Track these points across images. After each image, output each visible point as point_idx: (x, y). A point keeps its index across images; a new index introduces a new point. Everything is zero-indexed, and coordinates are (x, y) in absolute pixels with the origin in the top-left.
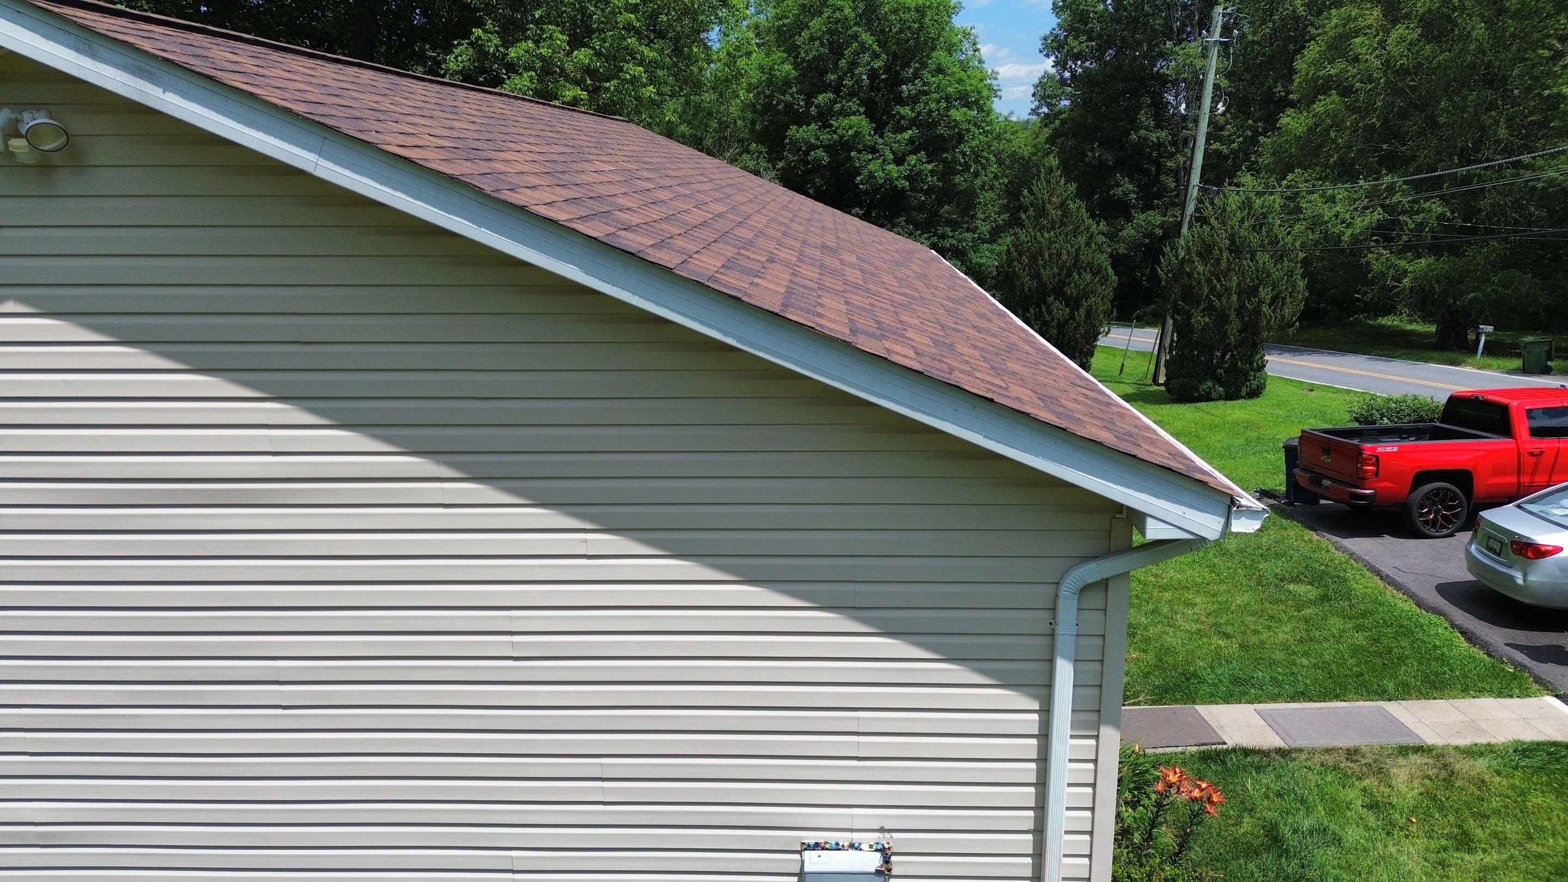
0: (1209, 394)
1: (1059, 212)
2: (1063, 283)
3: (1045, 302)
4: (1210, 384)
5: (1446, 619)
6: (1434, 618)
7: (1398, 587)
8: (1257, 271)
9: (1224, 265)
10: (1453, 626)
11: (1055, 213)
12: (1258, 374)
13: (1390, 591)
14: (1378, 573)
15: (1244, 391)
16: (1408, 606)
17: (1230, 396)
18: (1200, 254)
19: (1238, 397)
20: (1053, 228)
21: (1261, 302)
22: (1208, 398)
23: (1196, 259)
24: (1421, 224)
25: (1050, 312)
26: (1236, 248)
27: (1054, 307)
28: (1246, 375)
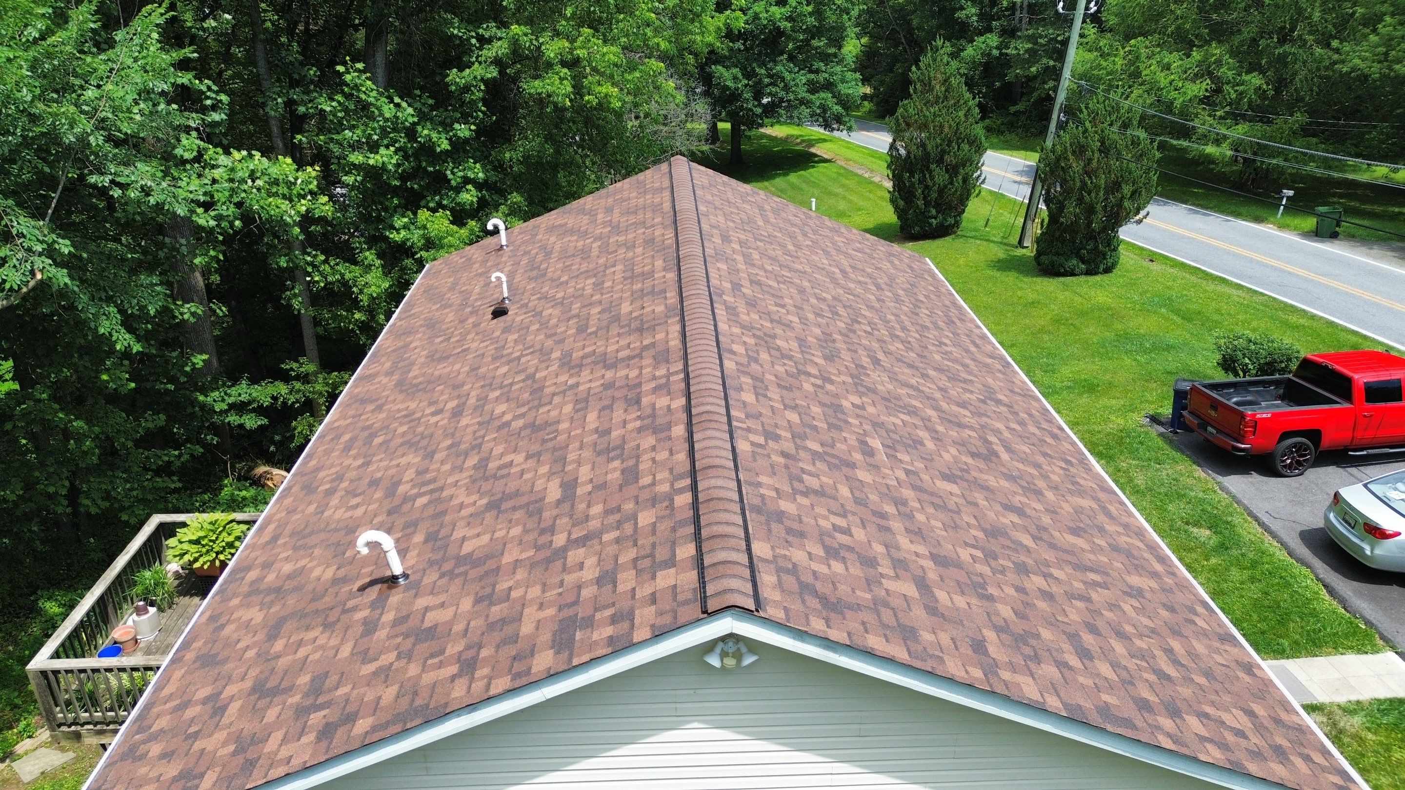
0: (1073, 270)
1: (943, 89)
2: (943, 152)
3: (928, 168)
4: (1074, 262)
5: (1312, 572)
6: (1304, 570)
7: (1274, 535)
8: (1122, 170)
9: (1094, 164)
10: (1318, 579)
11: (939, 89)
12: (1114, 254)
13: (1268, 538)
14: (1256, 519)
15: (1102, 267)
16: (1282, 555)
17: (1089, 273)
18: (1074, 152)
19: (1096, 273)
20: (937, 103)
21: (1123, 198)
22: (1073, 274)
23: (1071, 157)
24: (1241, 93)
25: (932, 178)
26: (1104, 150)
27: (935, 173)
28: (1104, 255)
